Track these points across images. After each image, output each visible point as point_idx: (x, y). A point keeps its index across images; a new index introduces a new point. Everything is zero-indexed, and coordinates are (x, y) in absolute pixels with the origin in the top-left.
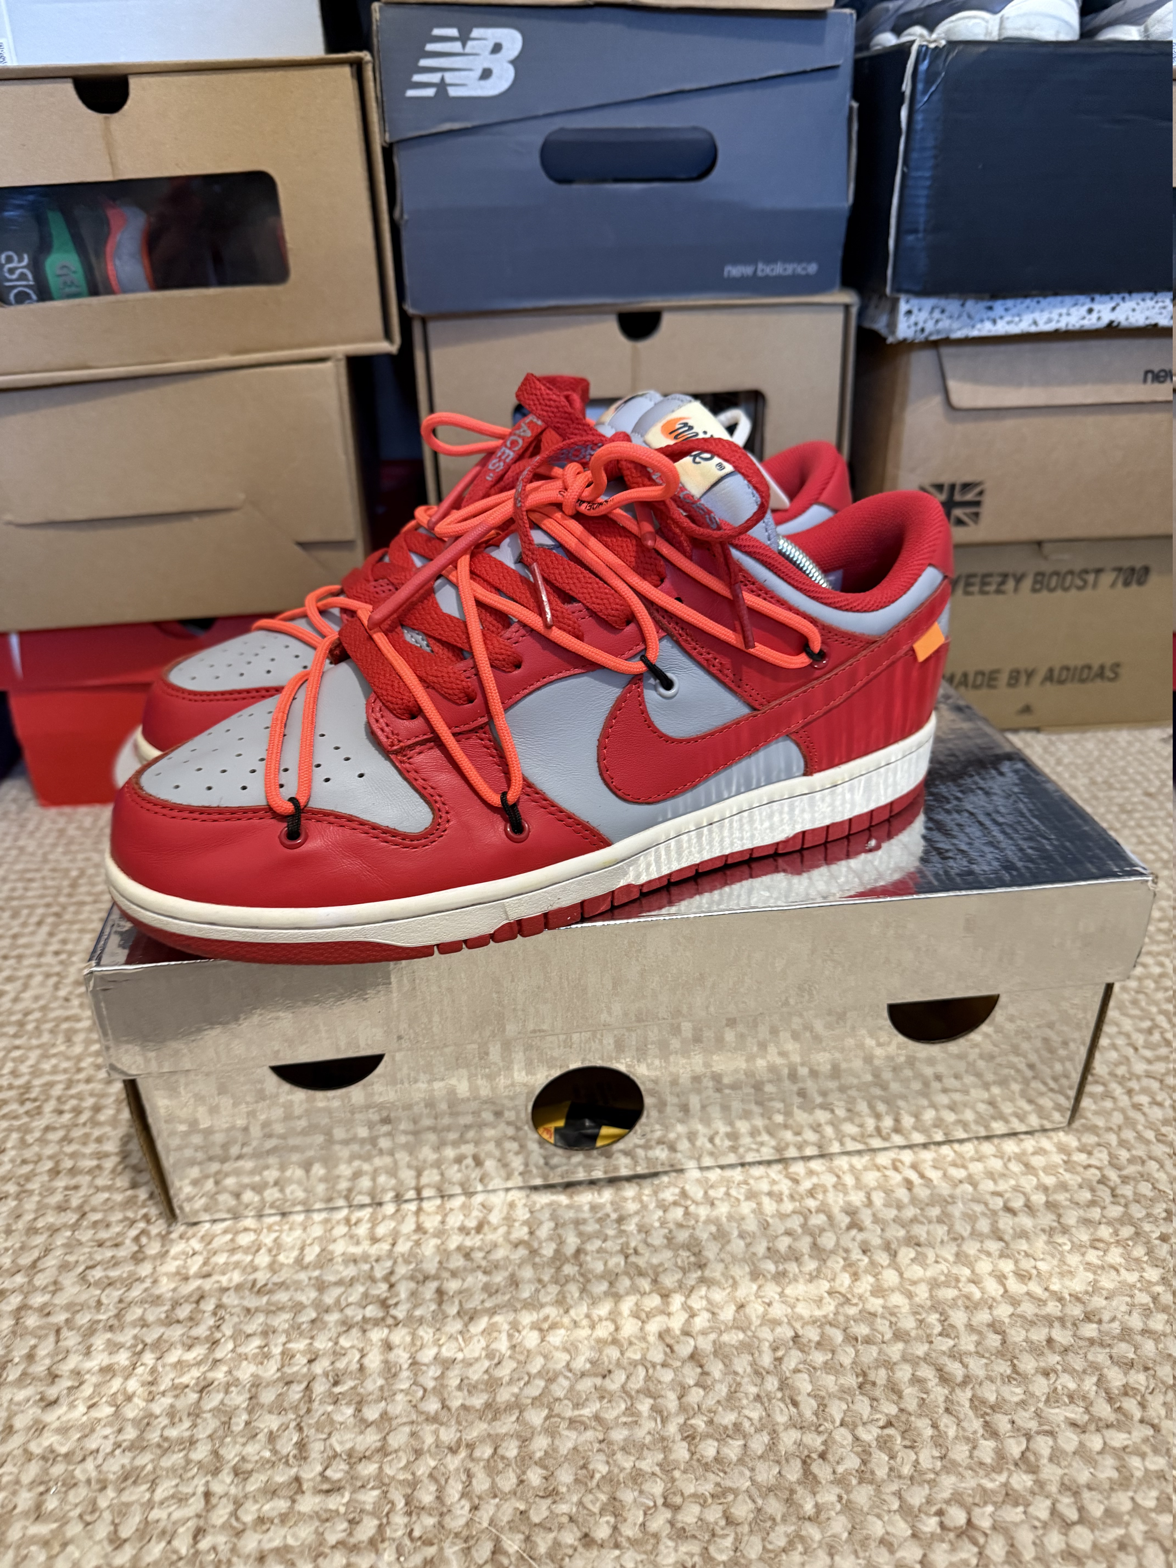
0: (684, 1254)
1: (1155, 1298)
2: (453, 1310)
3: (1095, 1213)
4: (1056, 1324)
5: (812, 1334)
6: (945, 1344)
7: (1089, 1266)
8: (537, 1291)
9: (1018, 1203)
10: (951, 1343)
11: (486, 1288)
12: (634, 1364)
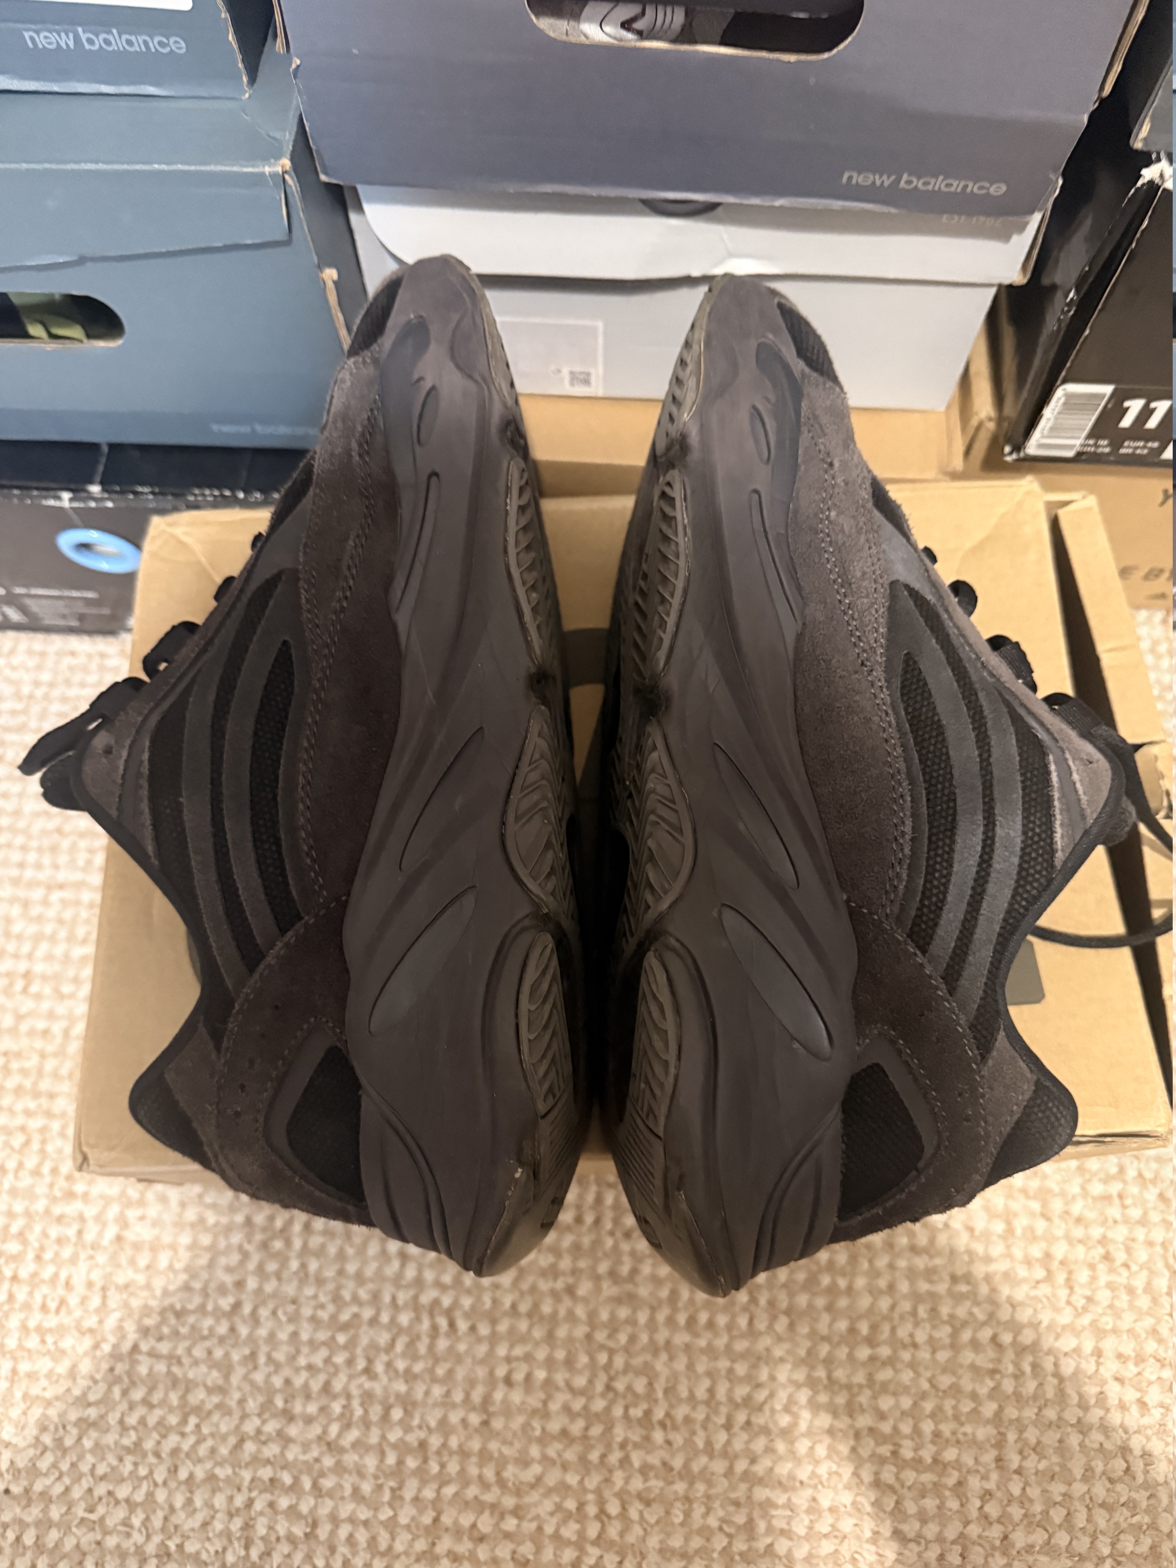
0: (215, 1374)
1: (581, 1506)
2: (18, 1394)
3: (578, 1405)
4: (487, 1513)
5: (287, 1478)
6: (386, 1513)
7: (545, 1460)
8: (89, 1388)
9: (519, 1376)
10: (391, 1513)
11: (49, 1375)
12: (141, 1479)
